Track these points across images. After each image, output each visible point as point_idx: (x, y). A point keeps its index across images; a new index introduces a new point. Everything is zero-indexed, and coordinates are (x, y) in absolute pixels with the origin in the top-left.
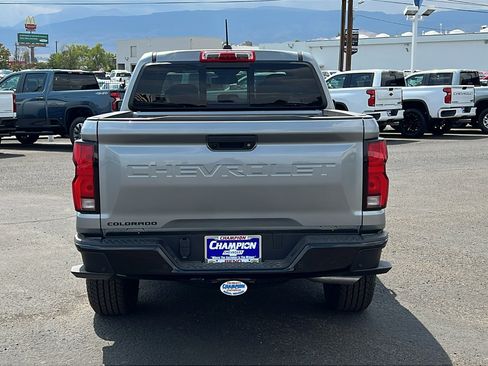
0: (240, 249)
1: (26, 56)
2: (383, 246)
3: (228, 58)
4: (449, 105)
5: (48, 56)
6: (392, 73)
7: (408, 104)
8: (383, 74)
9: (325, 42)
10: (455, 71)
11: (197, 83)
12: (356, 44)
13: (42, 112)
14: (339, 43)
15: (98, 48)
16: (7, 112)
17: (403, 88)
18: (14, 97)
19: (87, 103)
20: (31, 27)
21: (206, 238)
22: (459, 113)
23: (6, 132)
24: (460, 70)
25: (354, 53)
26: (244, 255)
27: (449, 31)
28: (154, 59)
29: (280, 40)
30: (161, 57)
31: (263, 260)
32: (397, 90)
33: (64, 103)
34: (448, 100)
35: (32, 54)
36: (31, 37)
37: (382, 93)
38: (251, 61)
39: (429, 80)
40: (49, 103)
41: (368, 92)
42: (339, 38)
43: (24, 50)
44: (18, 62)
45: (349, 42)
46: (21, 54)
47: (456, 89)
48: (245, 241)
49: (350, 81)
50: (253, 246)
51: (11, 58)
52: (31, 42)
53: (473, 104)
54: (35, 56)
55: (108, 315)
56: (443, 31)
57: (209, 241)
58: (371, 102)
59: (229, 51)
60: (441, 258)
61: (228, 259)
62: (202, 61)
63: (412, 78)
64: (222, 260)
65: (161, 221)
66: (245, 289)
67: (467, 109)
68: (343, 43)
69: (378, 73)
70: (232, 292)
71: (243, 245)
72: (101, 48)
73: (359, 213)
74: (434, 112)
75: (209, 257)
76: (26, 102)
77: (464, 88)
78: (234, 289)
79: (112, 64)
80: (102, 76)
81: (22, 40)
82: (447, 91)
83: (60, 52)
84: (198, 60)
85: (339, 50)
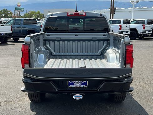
0: (80, 82)
1: (17, 14)
2: (131, 82)
3: (76, 15)
4: (144, 30)
5: (24, 14)
6: (127, 20)
7: (131, 30)
8: (124, 20)
9: (105, 10)
10: (146, 19)
11: (66, 23)
12: (115, 11)
13: (20, 31)
14: (110, 11)
15: (38, 12)
16: (9, 31)
17: (130, 24)
18: (12, 26)
19: (34, 29)
20: (19, 6)
22: (147, 32)
23: (9, 37)
24: (147, 19)
25: (114, 14)
27: (143, 7)
28: (52, 15)
29: (92, 10)
30: (54, 14)
31: (88, 86)
32: (128, 25)
33: (27, 29)
34: (144, 28)
35: (19, 14)
36: (19, 9)
37: (124, 26)
38: (84, 16)
39: (138, 22)
40: (22, 28)
41: (119, 26)
42: (110, 9)
43: (17, 12)
44: (15, 16)
45: (113, 11)
46: (16, 13)
47: (146, 25)
49: (114, 22)
50: (85, 82)
51: (13, 15)
52: (19, 10)
53: (151, 30)
54: (20, 14)
55: (35, 102)
56: (141, 7)
58: (120, 29)
59: (77, 12)
60: (146, 81)
61: (76, 86)
62: (68, 16)
63: (133, 21)
66: (82, 97)
67: (150, 31)
68: (111, 11)
69: (122, 20)
70: (77, 99)
72: (40, 12)
74: (140, 32)
76: (16, 28)
77: (149, 25)
78: (78, 97)
79: (42, 17)
80: (39, 20)
81: (17, 9)
82: (144, 25)
83: (27, 13)
84: (67, 15)
85: (110, 13)
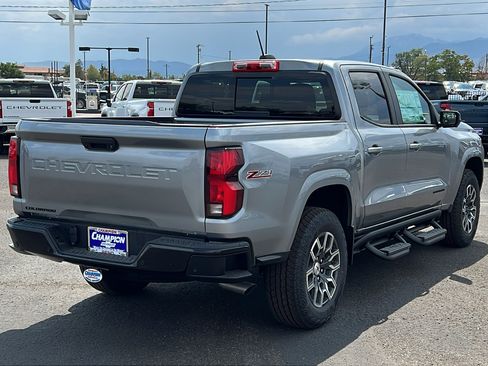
0: (113, 242)
21: (89, 228)
26: (116, 247)
31: (129, 254)
38: (274, 71)
48: (117, 235)
50: (122, 240)
57: (92, 231)
61: (104, 249)
62: (234, 71)
64: (100, 250)
65: (59, 209)
71: (115, 238)
73: (202, 220)
75: (91, 246)
84: (232, 70)
